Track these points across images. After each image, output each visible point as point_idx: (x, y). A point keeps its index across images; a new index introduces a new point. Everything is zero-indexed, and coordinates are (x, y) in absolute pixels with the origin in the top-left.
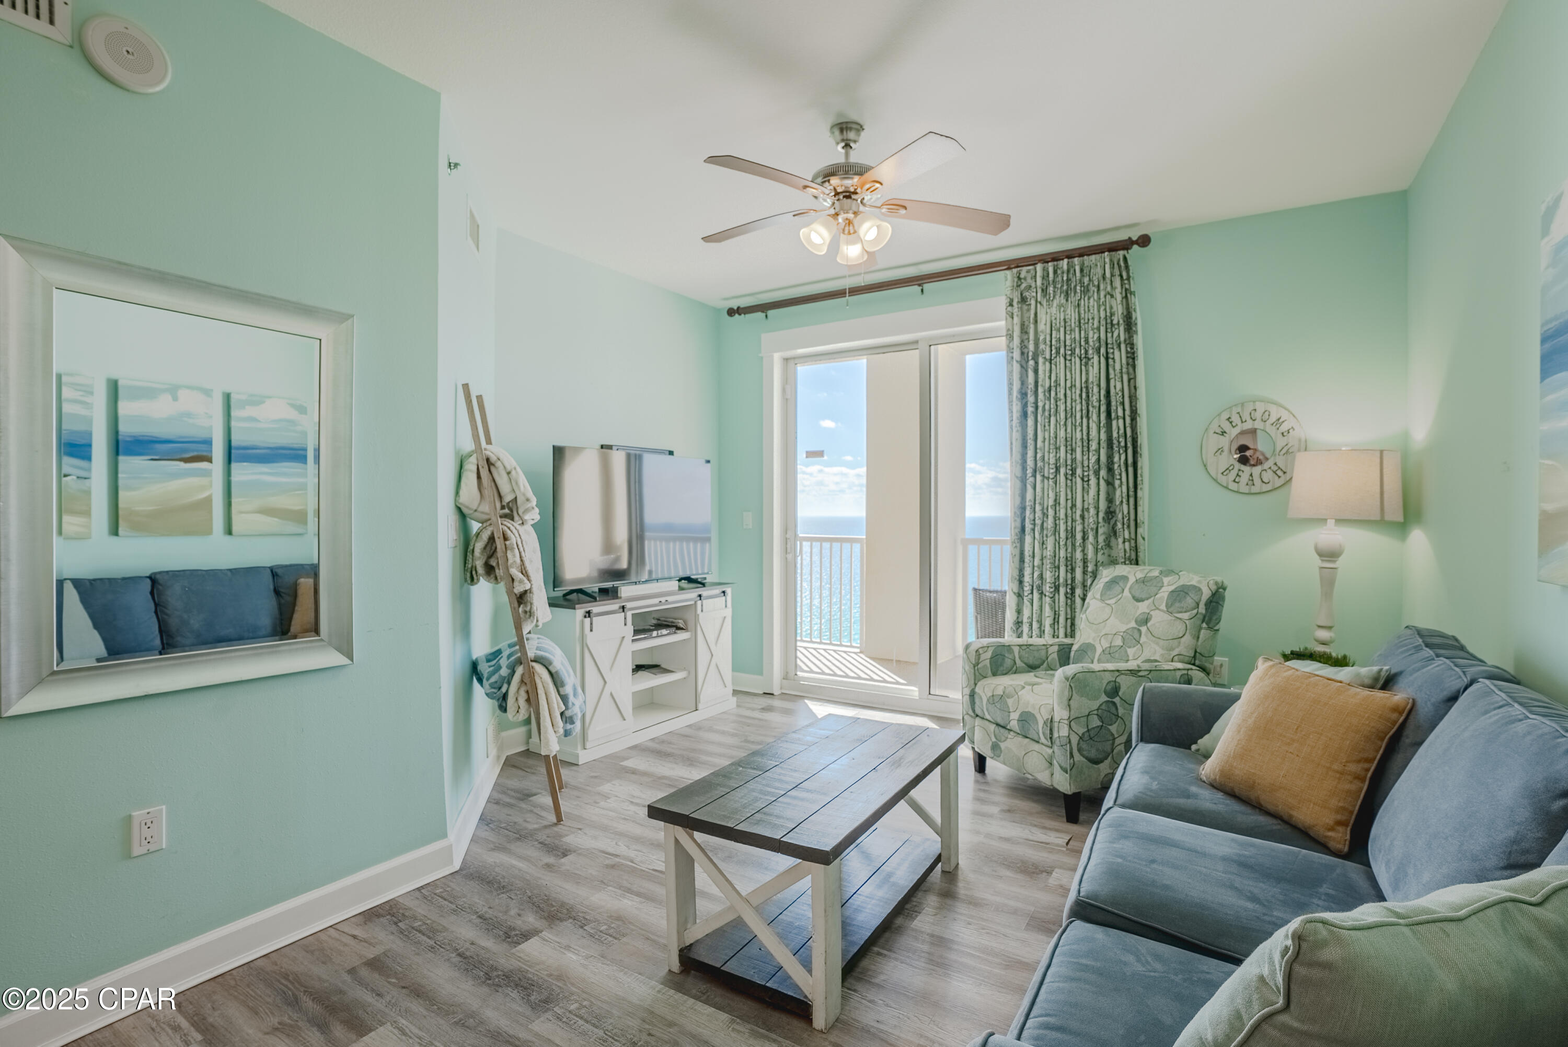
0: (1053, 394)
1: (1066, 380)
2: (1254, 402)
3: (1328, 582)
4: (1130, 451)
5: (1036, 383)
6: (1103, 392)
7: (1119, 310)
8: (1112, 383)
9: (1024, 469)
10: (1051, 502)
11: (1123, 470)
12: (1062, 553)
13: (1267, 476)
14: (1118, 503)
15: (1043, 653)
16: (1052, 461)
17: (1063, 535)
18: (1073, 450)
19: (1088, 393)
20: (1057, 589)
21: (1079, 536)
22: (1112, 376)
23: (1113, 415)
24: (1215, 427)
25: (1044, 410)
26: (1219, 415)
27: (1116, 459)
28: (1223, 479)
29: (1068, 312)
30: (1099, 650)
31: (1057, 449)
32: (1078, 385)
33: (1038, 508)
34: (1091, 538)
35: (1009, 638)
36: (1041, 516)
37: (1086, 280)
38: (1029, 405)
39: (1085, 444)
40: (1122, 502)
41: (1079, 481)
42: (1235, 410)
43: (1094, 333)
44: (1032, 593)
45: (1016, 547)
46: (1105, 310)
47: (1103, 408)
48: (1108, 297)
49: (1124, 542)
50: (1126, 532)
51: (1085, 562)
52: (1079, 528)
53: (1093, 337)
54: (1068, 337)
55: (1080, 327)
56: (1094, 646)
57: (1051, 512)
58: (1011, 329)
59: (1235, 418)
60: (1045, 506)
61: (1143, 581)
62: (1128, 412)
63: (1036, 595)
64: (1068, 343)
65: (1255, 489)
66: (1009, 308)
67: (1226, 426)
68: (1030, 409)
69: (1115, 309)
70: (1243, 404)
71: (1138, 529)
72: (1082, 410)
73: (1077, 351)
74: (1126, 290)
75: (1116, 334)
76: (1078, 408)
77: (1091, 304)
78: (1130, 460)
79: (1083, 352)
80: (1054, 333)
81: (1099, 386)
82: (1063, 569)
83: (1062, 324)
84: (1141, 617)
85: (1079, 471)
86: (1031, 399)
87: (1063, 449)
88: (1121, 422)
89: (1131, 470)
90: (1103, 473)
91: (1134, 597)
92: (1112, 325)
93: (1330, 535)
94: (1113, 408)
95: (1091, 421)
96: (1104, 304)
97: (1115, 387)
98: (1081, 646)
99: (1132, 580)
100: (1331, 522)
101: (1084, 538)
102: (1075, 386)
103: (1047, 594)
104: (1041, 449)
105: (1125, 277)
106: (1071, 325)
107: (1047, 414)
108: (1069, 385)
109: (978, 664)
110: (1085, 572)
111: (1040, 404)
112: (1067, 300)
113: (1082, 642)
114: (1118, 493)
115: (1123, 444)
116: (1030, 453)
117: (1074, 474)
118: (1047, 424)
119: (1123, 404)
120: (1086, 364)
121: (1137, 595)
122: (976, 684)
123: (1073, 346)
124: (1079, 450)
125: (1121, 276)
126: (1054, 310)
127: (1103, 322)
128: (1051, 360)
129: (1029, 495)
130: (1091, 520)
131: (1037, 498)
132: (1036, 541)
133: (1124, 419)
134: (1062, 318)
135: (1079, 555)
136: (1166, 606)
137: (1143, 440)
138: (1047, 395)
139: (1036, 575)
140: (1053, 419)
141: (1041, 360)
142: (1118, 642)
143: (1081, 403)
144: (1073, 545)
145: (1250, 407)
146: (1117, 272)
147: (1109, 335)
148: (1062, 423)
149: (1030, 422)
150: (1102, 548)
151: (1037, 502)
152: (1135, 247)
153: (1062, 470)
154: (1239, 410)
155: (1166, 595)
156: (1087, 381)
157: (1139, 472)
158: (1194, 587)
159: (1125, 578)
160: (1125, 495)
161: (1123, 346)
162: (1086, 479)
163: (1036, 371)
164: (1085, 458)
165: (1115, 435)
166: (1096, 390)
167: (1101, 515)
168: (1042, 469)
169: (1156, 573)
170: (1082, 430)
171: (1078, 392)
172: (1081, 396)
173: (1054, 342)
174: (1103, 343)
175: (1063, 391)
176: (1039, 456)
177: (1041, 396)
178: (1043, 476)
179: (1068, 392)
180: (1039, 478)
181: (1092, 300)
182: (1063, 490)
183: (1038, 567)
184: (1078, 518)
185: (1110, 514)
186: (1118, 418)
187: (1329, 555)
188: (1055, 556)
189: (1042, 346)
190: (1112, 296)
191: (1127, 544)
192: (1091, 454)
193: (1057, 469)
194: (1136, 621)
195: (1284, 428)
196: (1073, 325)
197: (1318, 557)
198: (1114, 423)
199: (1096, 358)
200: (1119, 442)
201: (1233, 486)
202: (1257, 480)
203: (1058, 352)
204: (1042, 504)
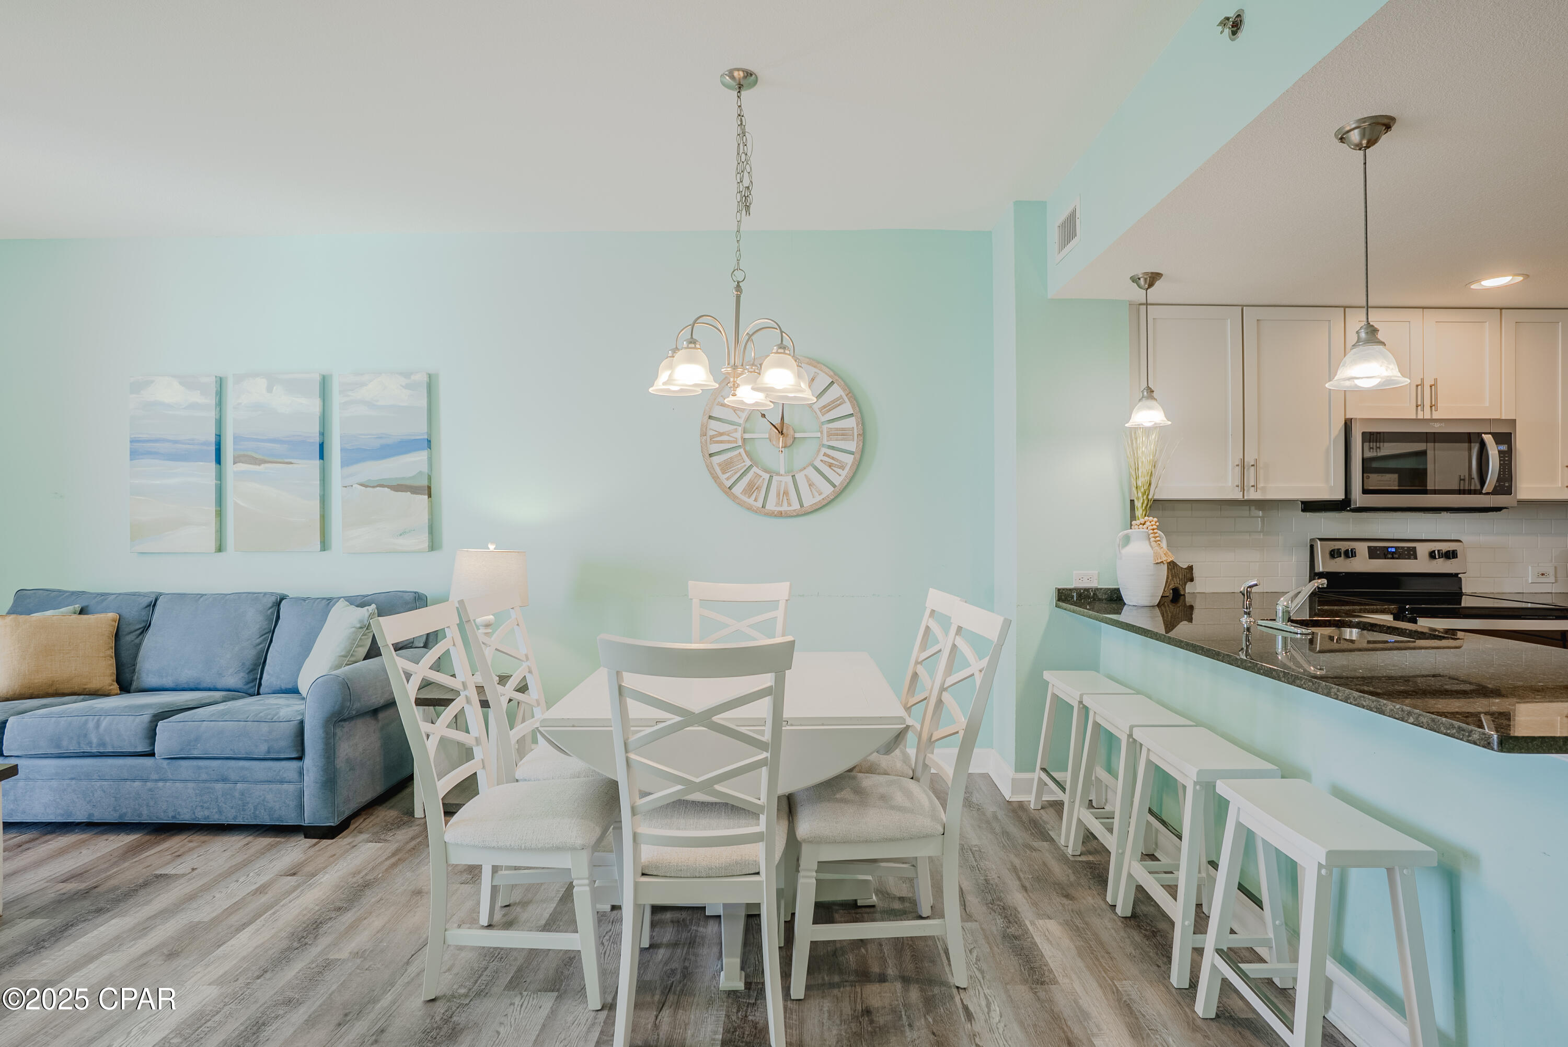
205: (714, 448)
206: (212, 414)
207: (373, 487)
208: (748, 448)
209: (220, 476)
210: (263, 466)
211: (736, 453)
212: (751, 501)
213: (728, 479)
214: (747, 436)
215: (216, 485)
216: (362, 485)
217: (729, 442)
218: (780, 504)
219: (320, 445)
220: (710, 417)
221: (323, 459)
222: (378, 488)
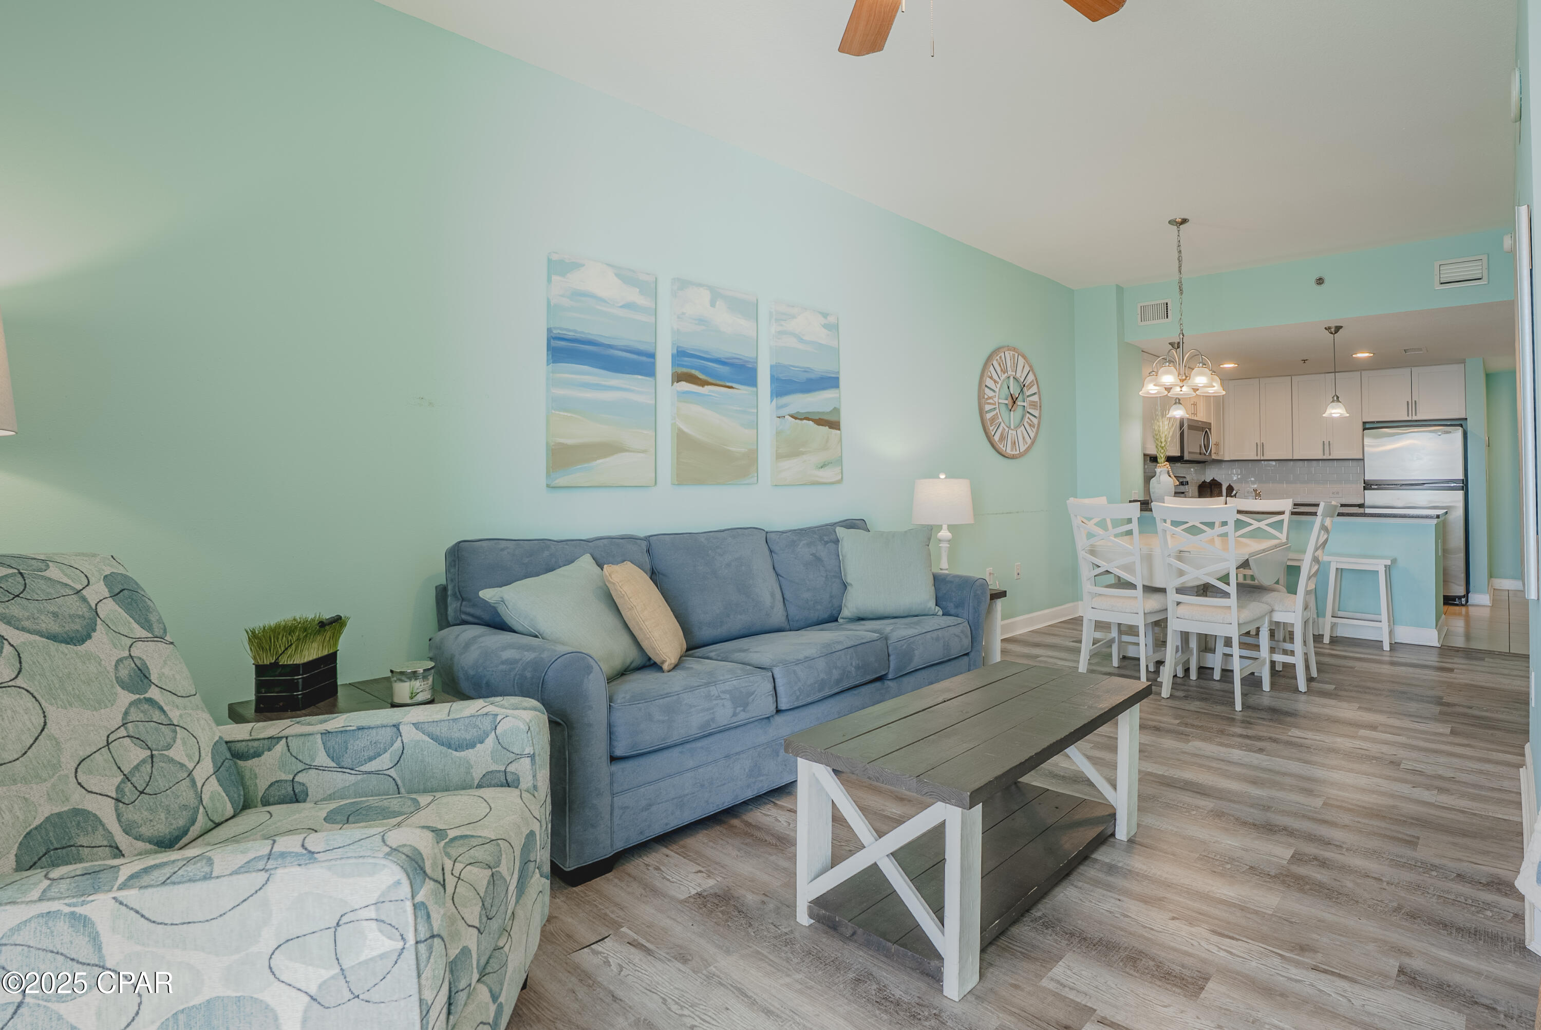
205: (987, 408)
207: (801, 419)
208: (1000, 410)
210: (706, 388)
211: (995, 412)
212: (1002, 447)
213: (993, 430)
214: (1000, 401)
216: (792, 416)
217: (992, 404)
218: (1012, 450)
220: (986, 386)
222: (805, 421)
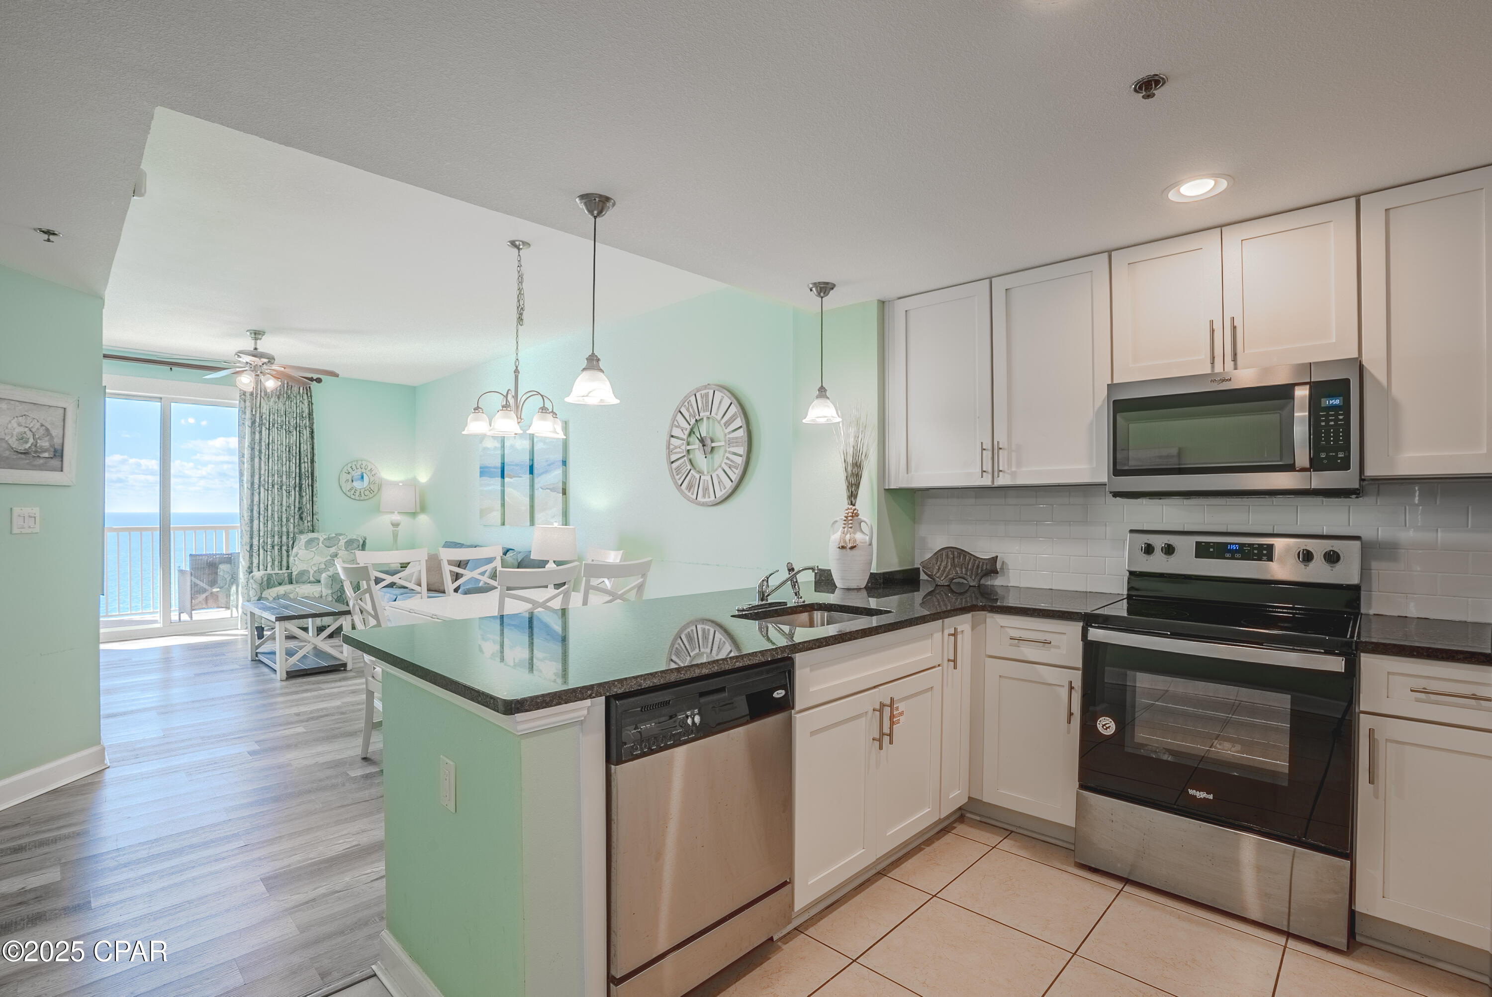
0: (271, 447)
1: (278, 441)
2: (362, 460)
3: (395, 536)
4: (310, 479)
5: (261, 439)
6: (298, 449)
7: (307, 411)
8: (302, 445)
9: (252, 484)
10: (270, 502)
11: (307, 487)
12: (276, 529)
13: (367, 493)
14: (304, 503)
15: (283, 576)
16: (270, 481)
17: (276, 519)
18: (282, 477)
19: (289, 448)
20: (273, 547)
21: (284, 520)
22: (302, 442)
23: (302, 461)
24: (345, 470)
25: (265, 455)
26: (347, 464)
27: (304, 482)
28: (348, 494)
29: (279, 406)
30: (312, 572)
31: (273, 475)
32: (284, 444)
33: (262, 505)
34: (292, 521)
35: (269, 571)
36: (263, 509)
37: (289, 392)
38: (256, 450)
39: (288, 474)
40: (306, 503)
41: (284, 492)
42: (354, 463)
43: (294, 420)
44: (259, 550)
45: (248, 526)
46: (300, 409)
47: (298, 457)
48: (301, 403)
49: (308, 522)
50: (309, 518)
51: (288, 533)
52: (284, 516)
53: (293, 422)
54: (279, 419)
55: (285, 415)
56: (308, 570)
57: (270, 507)
58: (243, 407)
59: (354, 467)
60: (266, 504)
61: (329, 539)
62: (309, 460)
63: (261, 551)
64: (279, 422)
65: (361, 498)
66: (242, 396)
67: (350, 470)
68: (257, 453)
69: (304, 409)
70: (357, 461)
71: (314, 516)
72: (286, 457)
73: (284, 427)
74: (309, 401)
75: (304, 422)
76: (284, 455)
77: (293, 404)
78: (310, 483)
79: (287, 428)
80: (271, 415)
81: (296, 446)
82: (276, 537)
83: (276, 411)
84: (333, 554)
85: (284, 487)
86: (257, 447)
87: (276, 476)
88: (306, 464)
89: (310, 487)
90: (297, 489)
91: (326, 546)
92: (303, 417)
93: (396, 517)
94: (302, 458)
95: (291, 463)
96: (299, 405)
97: (304, 447)
98: (299, 572)
99: (321, 539)
100: (396, 512)
101: (288, 520)
102: (282, 444)
103: (268, 550)
104: (263, 475)
105: (309, 395)
106: (281, 413)
107: (267, 456)
108: (279, 443)
109: (262, 583)
110: (288, 538)
111: (263, 451)
112: (279, 400)
113: (299, 570)
114: (305, 499)
115: (307, 475)
116: (257, 477)
117: (281, 488)
118: (267, 462)
119: (307, 456)
120: (289, 434)
121: (328, 545)
122: (262, 594)
123: (282, 424)
124: (284, 477)
125: (307, 394)
126: (271, 403)
127: (298, 415)
128: (269, 430)
129: (256, 499)
130: (293, 512)
131: (261, 500)
132: (261, 523)
133: (308, 463)
134: (276, 409)
135: (284, 529)
136: (345, 548)
137: (316, 474)
138: (267, 447)
139: (261, 541)
140: (270, 460)
141: (264, 428)
142: (323, 566)
143: (286, 453)
144: (281, 525)
145: (360, 463)
146: (306, 392)
147: (301, 422)
148: (276, 462)
149: (257, 460)
150: (297, 526)
151: (261, 502)
152: (314, 382)
153: (276, 487)
154: (355, 463)
155: (343, 544)
156: (289, 443)
157: (315, 490)
158: (356, 539)
159: (318, 539)
160: (308, 500)
161: (308, 428)
162: (288, 491)
163: (260, 432)
164: (288, 481)
165: (303, 470)
166: (294, 447)
167: (297, 509)
168: (264, 486)
169: (334, 535)
170: (286, 467)
171: (284, 447)
172: (286, 449)
173: (271, 420)
174: (298, 425)
175: (276, 446)
176: (262, 479)
177: (263, 447)
178: (265, 489)
179: (279, 447)
180: (262, 490)
181: (293, 403)
182: (276, 496)
183: (264, 536)
184: (284, 510)
185: (300, 508)
186: (304, 462)
187: (396, 525)
188: (272, 531)
189: (264, 421)
190: (303, 403)
191: (309, 523)
192: (291, 479)
193: (273, 486)
194: (330, 556)
195: (373, 473)
196: (282, 413)
197: (392, 526)
198: (303, 465)
199: (295, 432)
200: (305, 474)
201: (353, 497)
202: (363, 495)
203: (273, 425)
204: (264, 503)
205: (673, 458)
206: (499, 452)
207: (545, 489)
208: (691, 456)
209: (503, 485)
210: (514, 479)
212: (689, 494)
213: (679, 480)
214: (689, 448)
215: (501, 490)
216: (541, 488)
217: (680, 453)
218: (704, 496)
219: (530, 466)
220: (672, 436)
221: (532, 474)
222: (548, 490)
